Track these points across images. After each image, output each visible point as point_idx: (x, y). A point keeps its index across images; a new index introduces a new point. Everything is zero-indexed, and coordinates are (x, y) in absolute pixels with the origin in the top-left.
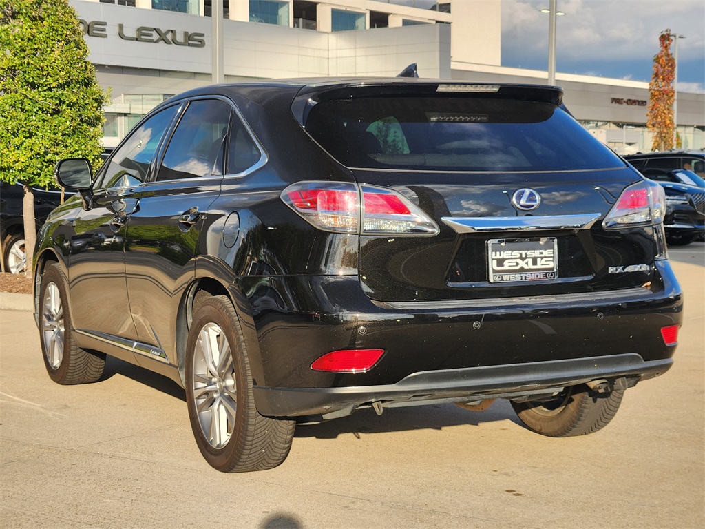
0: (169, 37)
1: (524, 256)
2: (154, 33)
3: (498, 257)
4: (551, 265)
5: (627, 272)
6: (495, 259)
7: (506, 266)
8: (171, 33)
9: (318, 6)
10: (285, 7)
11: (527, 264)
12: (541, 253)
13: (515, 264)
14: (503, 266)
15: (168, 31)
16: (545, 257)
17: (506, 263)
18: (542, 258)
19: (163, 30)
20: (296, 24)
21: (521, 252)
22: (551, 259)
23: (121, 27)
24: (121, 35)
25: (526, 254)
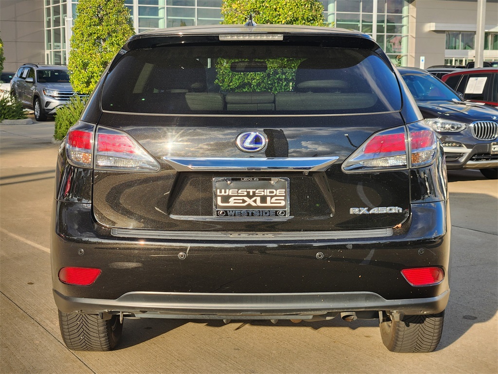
1: (251, 194)
3: (223, 193)
4: (283, 203)
5: (373, 214)
6: (219, 196)
7: (232, 202)
11: (255, 201)
12: (271, 192)
13: (241, 201)
14: (229, 202)
16: (276, 196)
17: (231, 200)
18: (272, 197)
21: (248, 190)
22: (283, 198)
25: (254, 193)
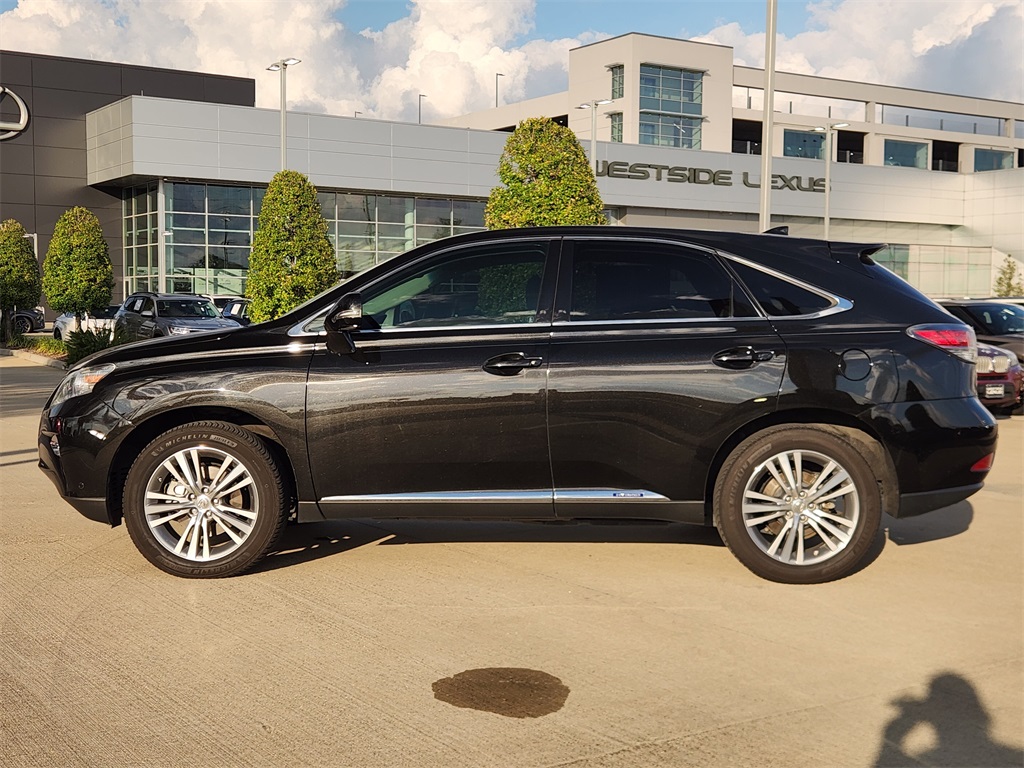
0: (794, 183)
2: (779, 180)
8: (795, 180)
9: (960, 147)
10: (923, 150)
15: (793, 178)
19: (788, 177)
20: (935, 167)
23: (746, 175)
24: (746, 183)
